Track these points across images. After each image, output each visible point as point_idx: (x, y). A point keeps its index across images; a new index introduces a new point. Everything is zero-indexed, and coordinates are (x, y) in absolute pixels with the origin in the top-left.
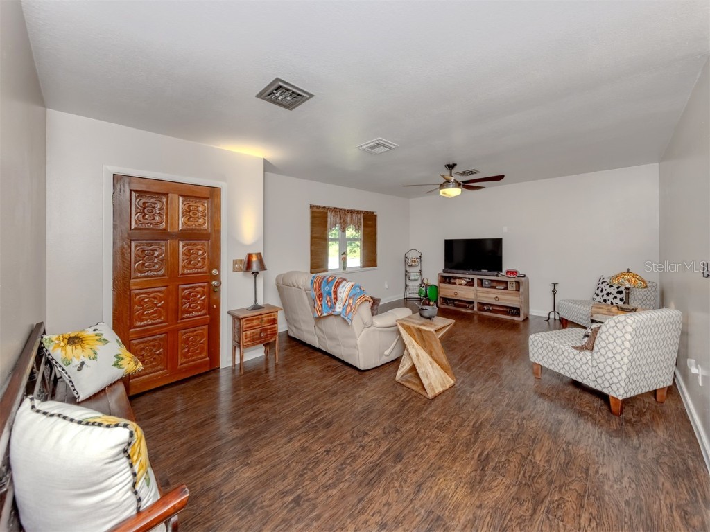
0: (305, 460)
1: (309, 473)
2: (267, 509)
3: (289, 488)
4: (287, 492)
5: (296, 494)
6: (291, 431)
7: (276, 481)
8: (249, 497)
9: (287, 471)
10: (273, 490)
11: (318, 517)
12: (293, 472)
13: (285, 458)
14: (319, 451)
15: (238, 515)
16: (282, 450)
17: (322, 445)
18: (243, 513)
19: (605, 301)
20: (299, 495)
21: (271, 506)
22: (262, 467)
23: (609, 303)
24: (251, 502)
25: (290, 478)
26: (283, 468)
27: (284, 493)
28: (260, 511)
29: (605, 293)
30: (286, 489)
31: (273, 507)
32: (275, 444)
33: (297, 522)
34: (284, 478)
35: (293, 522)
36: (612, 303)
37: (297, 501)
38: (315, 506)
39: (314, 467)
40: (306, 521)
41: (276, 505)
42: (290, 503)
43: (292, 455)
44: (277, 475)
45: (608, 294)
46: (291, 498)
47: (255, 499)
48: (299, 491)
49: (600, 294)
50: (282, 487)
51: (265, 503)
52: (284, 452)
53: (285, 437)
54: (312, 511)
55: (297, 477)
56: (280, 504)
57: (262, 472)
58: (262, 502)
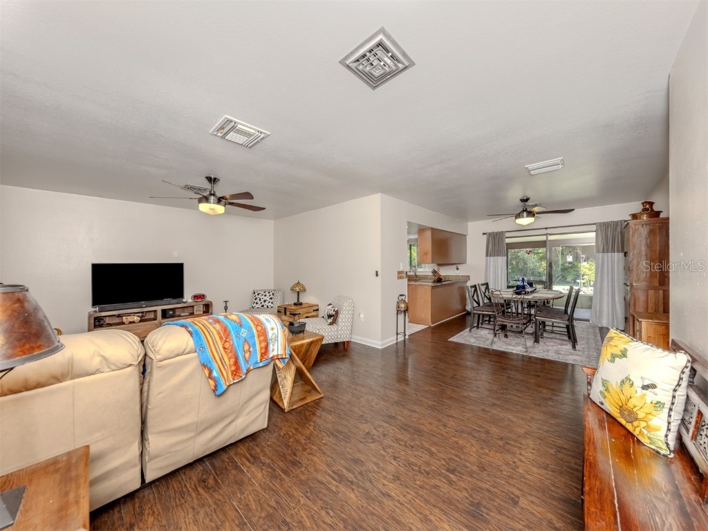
0: (410, 474)
1: (423, 468)
2: (470, 491)
3: (444, 480)
4: (448, 480)
5: (447, 473)
6: (370, 498)
7: (442, 493)
8: (469, 513)
9: (427, 487)
10: (451, 492)
11: (457, 456)
12: (427, 481)
13: (412, 493)
14: (397, 465)
15: (488, 514)
16: (402, 499)
17: (389, 464)
18: (485, 510)
19: (263, 306)
20: (447, 471)
21: (466, 489)
22: (431, 514)
23: (265, 306)
24: (472, 508)
25: (433, 482)
26: (425, 491)
27: (450, 482)
28: (474, 496)
29: (262, 301)
30: (447, 482)
31: (467, 487)
32: (394, 511)
33: (468, 467)
34: (436, 487)
35: (468, 470)
36: (268, 307)
37: (453, 471)
38: (450, 459)
39: (416, 465)
40: (463, 462)
41: (463, 485)
42: (456, 475)
43: (406, 487)
44: (435, 494)
45: (265, 301)
46: (452, 476)
47: (467, 505)
48: (443, 471)
49: (259, 302)
50: (446, 486)
51: (466, 495)
52: (405, 496)
53: (380, 503)
54: (454, 460)
55: (430, 476)
56: (461, 482)
57: (437, 511)
58: (467, 498)
